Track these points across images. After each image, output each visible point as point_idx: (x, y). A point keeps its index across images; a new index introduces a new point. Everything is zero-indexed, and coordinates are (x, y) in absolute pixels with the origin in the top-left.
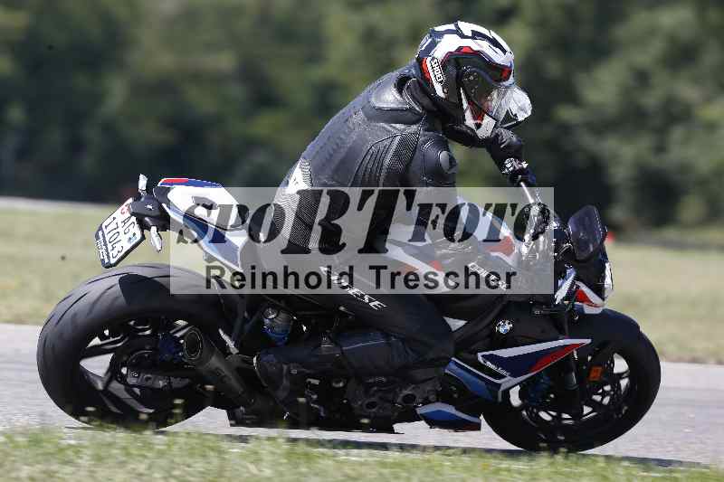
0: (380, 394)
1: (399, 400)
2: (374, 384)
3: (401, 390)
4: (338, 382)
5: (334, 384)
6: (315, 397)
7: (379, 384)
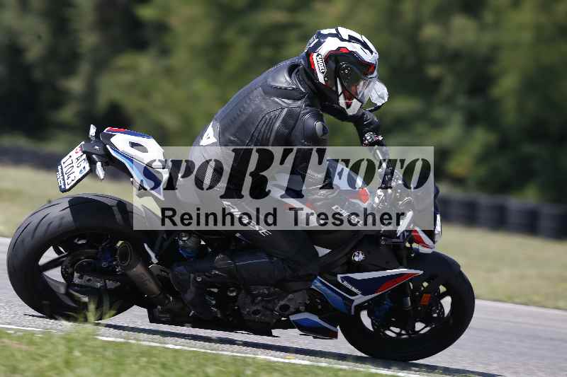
0: (263, 303)
1: (277, 308)
2: (259, 295)
3: (279, 301)
4: (232, 292)
5: (229, 293)
6: (214, 302)
7: (263, 295)
